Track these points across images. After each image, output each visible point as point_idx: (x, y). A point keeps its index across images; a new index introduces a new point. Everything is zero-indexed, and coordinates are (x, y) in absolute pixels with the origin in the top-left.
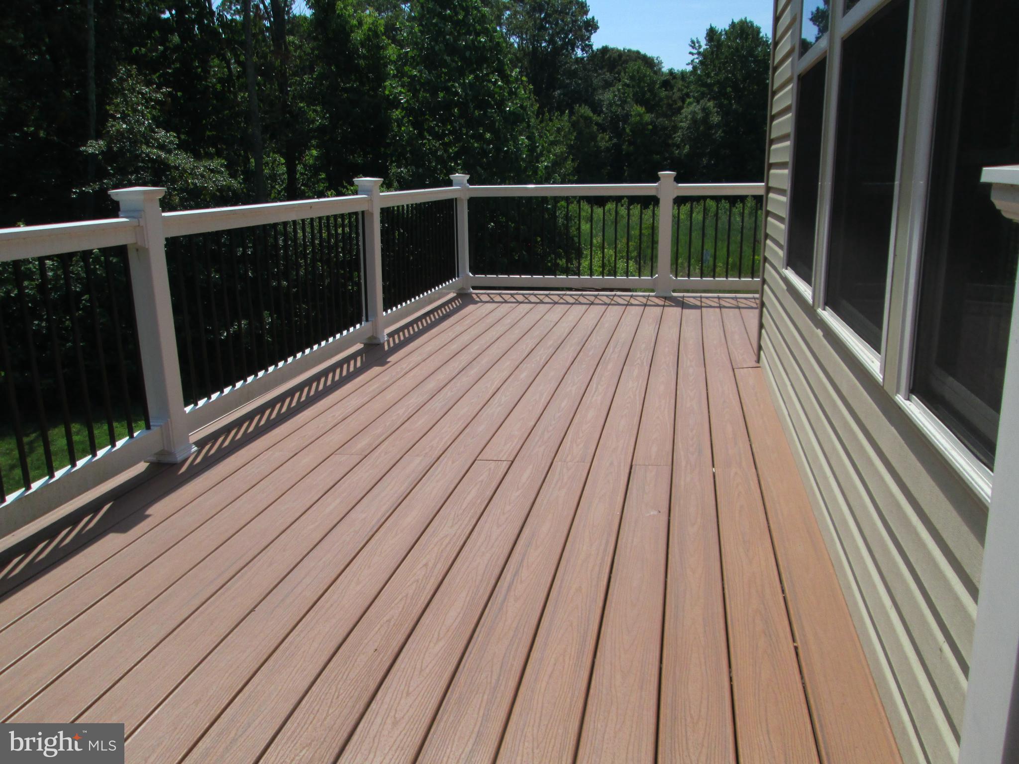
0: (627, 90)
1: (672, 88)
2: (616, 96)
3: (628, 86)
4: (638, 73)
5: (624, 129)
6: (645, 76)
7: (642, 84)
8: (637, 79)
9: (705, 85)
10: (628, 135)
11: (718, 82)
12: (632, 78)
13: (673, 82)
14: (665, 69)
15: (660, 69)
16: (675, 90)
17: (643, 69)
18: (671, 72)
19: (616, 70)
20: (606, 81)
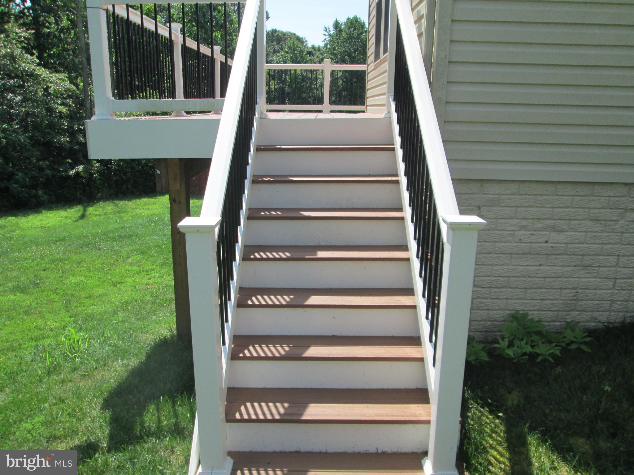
0: (287, 55)
1: (313, 56)
2: (280, 58)
3: (287, 53)
4: (293, 45)
5: (285, 78)
6: (297, 47)
7: (296, 52)
8: (293, 49)
9: (332, 54)
10: (288, 82)
11: (340, 53)
12: (290, 48)
13: (314, 52)
14: (310, 45)
15: (306, 45)
16: (315, 57)
17: (296, 42)
18: (313, 48)
19: (281, 43)
20: (275, 50)
